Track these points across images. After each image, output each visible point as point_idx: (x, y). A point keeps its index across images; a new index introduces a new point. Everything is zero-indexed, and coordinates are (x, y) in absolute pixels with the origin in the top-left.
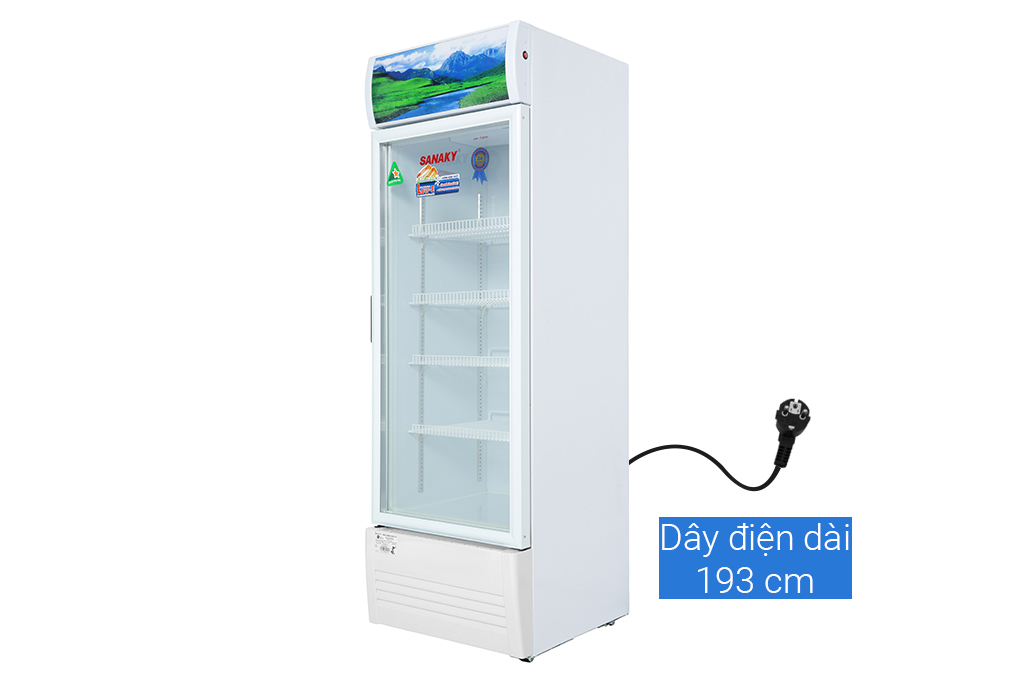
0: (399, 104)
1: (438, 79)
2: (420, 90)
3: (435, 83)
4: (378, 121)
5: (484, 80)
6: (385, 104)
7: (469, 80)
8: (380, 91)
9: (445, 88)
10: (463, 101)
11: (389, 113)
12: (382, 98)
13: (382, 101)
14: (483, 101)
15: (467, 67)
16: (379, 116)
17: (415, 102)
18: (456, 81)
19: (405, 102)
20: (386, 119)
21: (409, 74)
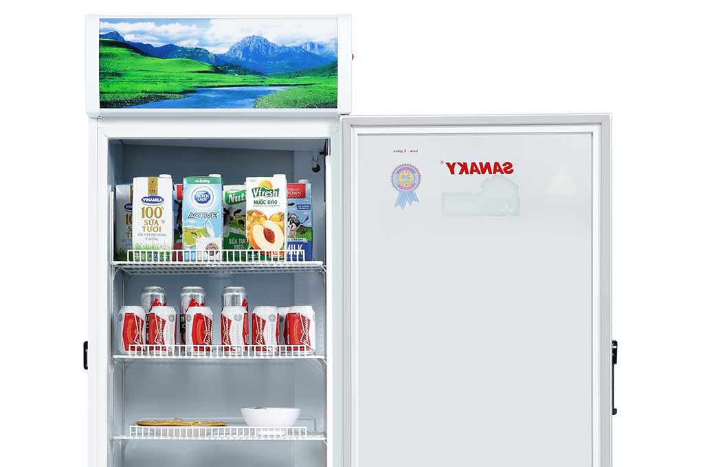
0: (149, 87)
1: (221, 66)
2: (191, 75)
3: (217, 70)
4: (104, 104)
5: (301, 80)
6: (124, 85)
7: (277, 76)
8: (114, 65)
9: (234, 79)
10: (262, 100)
11: (128, 97)
12: (119, 75)
13: (117, 79)
14: (295, 104)
15: (274, 59)
16: (108, 98)
17: (180, 89)
18: (254, 73)
19: (161, 87)
20: (120, 104)
21: (168, 51)
